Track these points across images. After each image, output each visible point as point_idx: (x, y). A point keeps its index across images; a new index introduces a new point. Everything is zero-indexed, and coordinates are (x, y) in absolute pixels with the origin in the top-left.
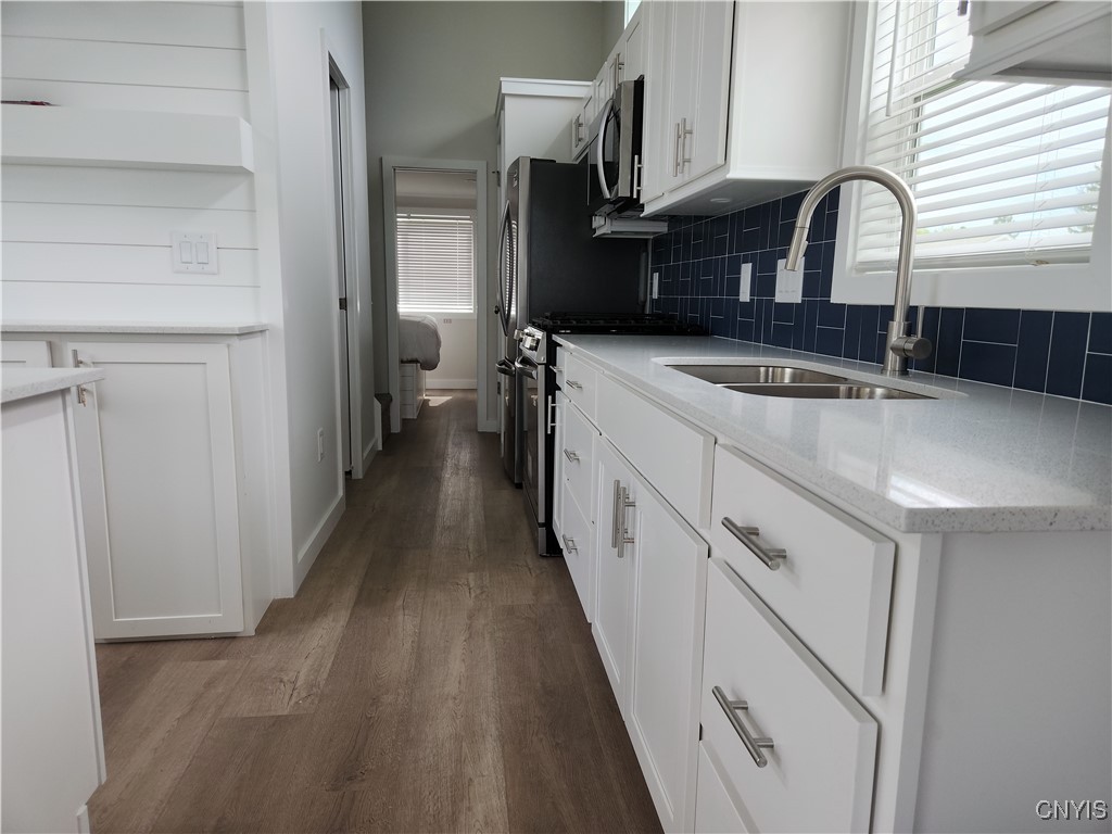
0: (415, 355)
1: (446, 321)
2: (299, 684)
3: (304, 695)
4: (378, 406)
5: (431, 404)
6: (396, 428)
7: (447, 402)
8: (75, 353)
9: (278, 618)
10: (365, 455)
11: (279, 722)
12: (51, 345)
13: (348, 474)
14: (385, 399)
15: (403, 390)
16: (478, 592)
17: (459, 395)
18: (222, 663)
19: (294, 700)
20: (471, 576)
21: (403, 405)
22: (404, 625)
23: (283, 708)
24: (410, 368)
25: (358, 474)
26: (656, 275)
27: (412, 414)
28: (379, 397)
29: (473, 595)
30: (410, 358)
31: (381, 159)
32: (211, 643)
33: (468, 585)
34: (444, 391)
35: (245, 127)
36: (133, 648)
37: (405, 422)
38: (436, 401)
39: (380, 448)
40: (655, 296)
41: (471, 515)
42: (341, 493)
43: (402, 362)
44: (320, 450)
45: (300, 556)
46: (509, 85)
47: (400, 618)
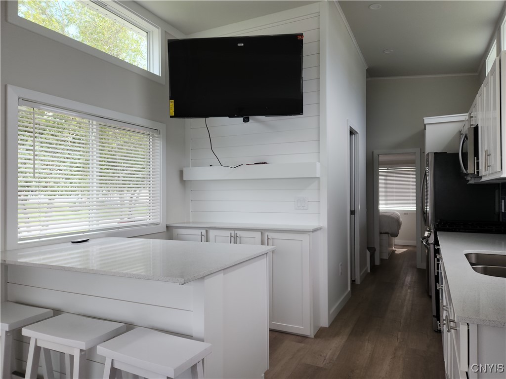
0: (387, 231)
1: (405, 214)
2: (327, 358)
3: (328, 362)
4: (368, 253)
5: (396, 252)
6: (377, 262)
7: (405, 252)
8: (268, 235)
9: (321, 333)
10: (361, 274)
11: (319, 369)
12: (262, 233)
13: (353, 282)
14: (372, 250)
15: (381, 246)
16: (401, 340)
17: (411, 249)
18: (302, 345)
19: (324, 363)
20: (400, 333)
21: (381, 252)
22: (368, 347)
23: (321, 364)
24: (385, 236)
25: (358, 282)
26: (503, 201)
27: (386, 257)
28: (369, 249)
29: (399, 341)
30: (385, 232)
31: (373, 152)
32: (300, 337)
33: (397, 337)
34: (403, 246)
35: (318, 164)
36: (276, 334)
37: (382, 260)
38: (399, 251)
39: (369, 271)
40: (503, 211)
41: (405, 307)
42: (349, 289)
43: (381, 233)
44: (340, 271)
45: (331, 312)
46: (427, 120)
47: (366, 343)
